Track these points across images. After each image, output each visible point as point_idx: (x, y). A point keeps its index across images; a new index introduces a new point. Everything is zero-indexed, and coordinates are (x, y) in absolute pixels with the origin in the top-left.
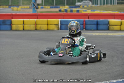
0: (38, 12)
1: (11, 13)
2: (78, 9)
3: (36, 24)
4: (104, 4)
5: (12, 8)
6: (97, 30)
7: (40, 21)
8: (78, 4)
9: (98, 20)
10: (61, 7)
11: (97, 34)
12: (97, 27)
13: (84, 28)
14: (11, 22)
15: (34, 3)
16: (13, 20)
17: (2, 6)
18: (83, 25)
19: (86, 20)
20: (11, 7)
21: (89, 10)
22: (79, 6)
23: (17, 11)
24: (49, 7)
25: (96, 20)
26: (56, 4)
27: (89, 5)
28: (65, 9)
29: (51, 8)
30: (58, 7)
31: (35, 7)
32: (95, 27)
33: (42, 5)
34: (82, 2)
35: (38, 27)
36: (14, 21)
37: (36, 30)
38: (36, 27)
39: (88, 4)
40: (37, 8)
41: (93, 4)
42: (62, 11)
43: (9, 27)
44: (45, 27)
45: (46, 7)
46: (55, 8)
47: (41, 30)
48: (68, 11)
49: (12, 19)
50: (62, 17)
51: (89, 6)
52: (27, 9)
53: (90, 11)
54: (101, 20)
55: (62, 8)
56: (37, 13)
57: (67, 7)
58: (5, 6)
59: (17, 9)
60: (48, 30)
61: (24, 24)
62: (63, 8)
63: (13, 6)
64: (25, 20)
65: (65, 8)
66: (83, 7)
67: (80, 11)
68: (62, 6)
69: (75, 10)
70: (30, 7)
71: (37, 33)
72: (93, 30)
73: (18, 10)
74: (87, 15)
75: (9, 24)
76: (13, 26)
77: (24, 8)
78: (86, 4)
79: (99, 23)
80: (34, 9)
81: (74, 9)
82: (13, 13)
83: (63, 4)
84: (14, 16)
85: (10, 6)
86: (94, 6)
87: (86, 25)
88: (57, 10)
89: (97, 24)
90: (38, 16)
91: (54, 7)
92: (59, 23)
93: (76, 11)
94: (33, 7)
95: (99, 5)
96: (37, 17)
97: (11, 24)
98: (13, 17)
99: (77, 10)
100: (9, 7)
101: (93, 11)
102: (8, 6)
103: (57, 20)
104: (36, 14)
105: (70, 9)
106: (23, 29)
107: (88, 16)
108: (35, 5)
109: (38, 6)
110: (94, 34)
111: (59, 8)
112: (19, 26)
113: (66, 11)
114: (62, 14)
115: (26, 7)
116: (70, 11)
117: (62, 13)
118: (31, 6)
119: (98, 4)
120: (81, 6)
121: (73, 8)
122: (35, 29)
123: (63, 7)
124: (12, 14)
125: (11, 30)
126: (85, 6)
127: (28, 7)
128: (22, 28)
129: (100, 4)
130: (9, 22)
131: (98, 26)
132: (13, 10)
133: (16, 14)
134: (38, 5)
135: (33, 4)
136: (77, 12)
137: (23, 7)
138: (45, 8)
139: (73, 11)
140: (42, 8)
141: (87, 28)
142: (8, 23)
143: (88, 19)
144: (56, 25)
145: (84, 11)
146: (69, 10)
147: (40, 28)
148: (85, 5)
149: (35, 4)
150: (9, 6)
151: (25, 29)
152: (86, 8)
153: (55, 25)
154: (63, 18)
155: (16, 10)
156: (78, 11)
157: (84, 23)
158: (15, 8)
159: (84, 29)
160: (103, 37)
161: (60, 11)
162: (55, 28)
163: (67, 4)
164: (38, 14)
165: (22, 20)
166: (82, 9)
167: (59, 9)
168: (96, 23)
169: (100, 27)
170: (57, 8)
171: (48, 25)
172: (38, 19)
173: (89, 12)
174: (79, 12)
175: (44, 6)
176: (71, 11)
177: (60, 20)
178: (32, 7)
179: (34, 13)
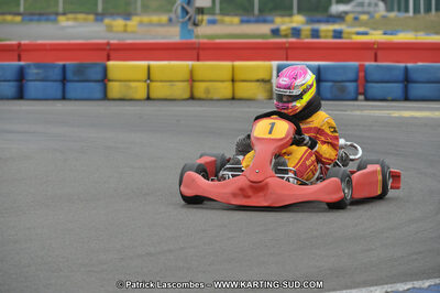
0: (197, 37)
1: (105, 41)
2: (337, 27)
3: (192, 80)
4: (428, 9)
5: (107, 21)
6: (406, 98)
7: (205, 67)
8: (336, 8)
9: (409, 65)
10: (278, 20)
11: (407, 114)
12: (406, 90)
13: (360, 94)
14: (105, 69)
15: (185, 6)
16: (110, 63)
17: (70, 16)
18: (356, 81)
19: (367, 64)
20: (102, 20)
21: (375, 29)
22: (340, 18)
23: (125, 31)
24: (236, 20)
25: (403, 65)
26: (261, 10)
27: (375, 12)
28: (294, 25)
29: (242, 22)
30: (269, 18)
31: (190, 18)
32: (397, 88)
33: (211, 11)
34: (353, 4)
35: (200, 89)
36: (116, 66)
37: (192, 98)
38: (192, 88)
39: (371, 9)
40: (195, 25)
41: (390, 9)
42: (283, 33)
43: (97, 87)
44: (224, 90)
45: (227, 19)
46: (257, 21)
47: (212, 100)
48: (304, 33)
49: (109, 59)
50: (283, 52)
51: (377, 16)
52: (160, 25)
53: (380, 32)
54: (420, 64)
55: (283, 23)
56: (194, 40)
57: (298, 20)
58: (81, 16)
59: (126, 26)
60: (233, 98)
61: (149, 78)
62: (285, 23)
63: (113, 15)
64: (152, 63)
65: (291, 22)
66: (356, 19)
67: (344, 35)
68: (283, 16)
69: (328, 31)
70: (170, 20)
71: (194, 108)
72: (393, 100)
73: (129, 29)
74: (372, 49)
75: (99, 77)
76: (110, 84)
77: (151, 24)
78: (366, 9)
79: (414, 76)
80: (184, 25)
81: (323, 27)
82: (112, 42)
83: (286, 11)
84: (115, 50)
85: (99, 17)
86: (392, 15)
87: (367, 81)
88: (265, 29)
89: (407, 79)
90: (199, 49)
91: (252, 18)
92: (271, 76)
93: (331, 34)
94: (183, 17)
95: (411, 13)
96: (195, 52)
97: (104, 79)
98: (112, 54)
99: (335, 31)
100: (96, 20)
101: (391, 34)
102: (91, 17)
103: (267, 63)
104: (194, 43)
105: (309, 27)
106: (145, 96)
107: (375, 50)
108: (187, 13)
109: (200, 17)
110: (396, 114)
111: (272, 22)
112: (133, 84)
113: (296, 32)
114: (284, 43)
115: (155, 18)
116: (309, 33)
117: (284, 40)
118: (173, 16)
119: (407, 10)
120: (349, 18)
121: (319, 21)
122: (187, 95)
123: (287, 19)
124: (108, 44)
125: (105, 97)
126: (364, 17)
127: (164, 18)
128: (142, 94)
129: (417, 10)
130: (99, 69)
131: (411, 85)
132: (110, 28)
133: (121, 42)
134: (201, 11)
135: (183, 8)
136: (335, 37)
137: (146, 19)
138: (222, 22)
139: (322, 34)
140: (213, 22)
141: (370, 95)
142: (96, 74)
143: (376, 61)
144: (263, 81)
145: (358, 34)
146: (307, 28)
147: (207, 91)
148: (364, 13)
149: (189, 9)
150: (96, 14)
151: (153, 95)
152: (365, 24)
153: (258, 81)
154: (287, 60)
155: (121, 29)
156: (338, 34)
157: (361, 74)
158: (119, 23)
159: (361, 97)
160: (426, 123)
161: (276, 32)
162: (257, 91)
163: (300, 11)
164: (199, 43)
165: (144, 63)
166: (353, 26)
167: (273, 26)
168: (401, 76)
169: (416, 89)
170: (265, 21)
171: (233, 81)
172: (198, 60)
173: (377, 36)
174: (340, 38)
175: (218, 17)
176: (315, 34)
177: (275, 64)
178: (177, 17)
179: (184, 41)
